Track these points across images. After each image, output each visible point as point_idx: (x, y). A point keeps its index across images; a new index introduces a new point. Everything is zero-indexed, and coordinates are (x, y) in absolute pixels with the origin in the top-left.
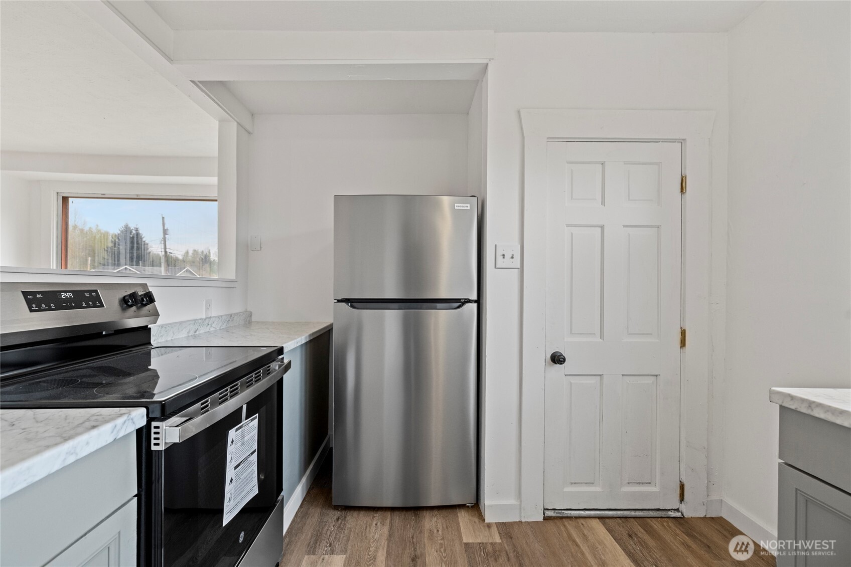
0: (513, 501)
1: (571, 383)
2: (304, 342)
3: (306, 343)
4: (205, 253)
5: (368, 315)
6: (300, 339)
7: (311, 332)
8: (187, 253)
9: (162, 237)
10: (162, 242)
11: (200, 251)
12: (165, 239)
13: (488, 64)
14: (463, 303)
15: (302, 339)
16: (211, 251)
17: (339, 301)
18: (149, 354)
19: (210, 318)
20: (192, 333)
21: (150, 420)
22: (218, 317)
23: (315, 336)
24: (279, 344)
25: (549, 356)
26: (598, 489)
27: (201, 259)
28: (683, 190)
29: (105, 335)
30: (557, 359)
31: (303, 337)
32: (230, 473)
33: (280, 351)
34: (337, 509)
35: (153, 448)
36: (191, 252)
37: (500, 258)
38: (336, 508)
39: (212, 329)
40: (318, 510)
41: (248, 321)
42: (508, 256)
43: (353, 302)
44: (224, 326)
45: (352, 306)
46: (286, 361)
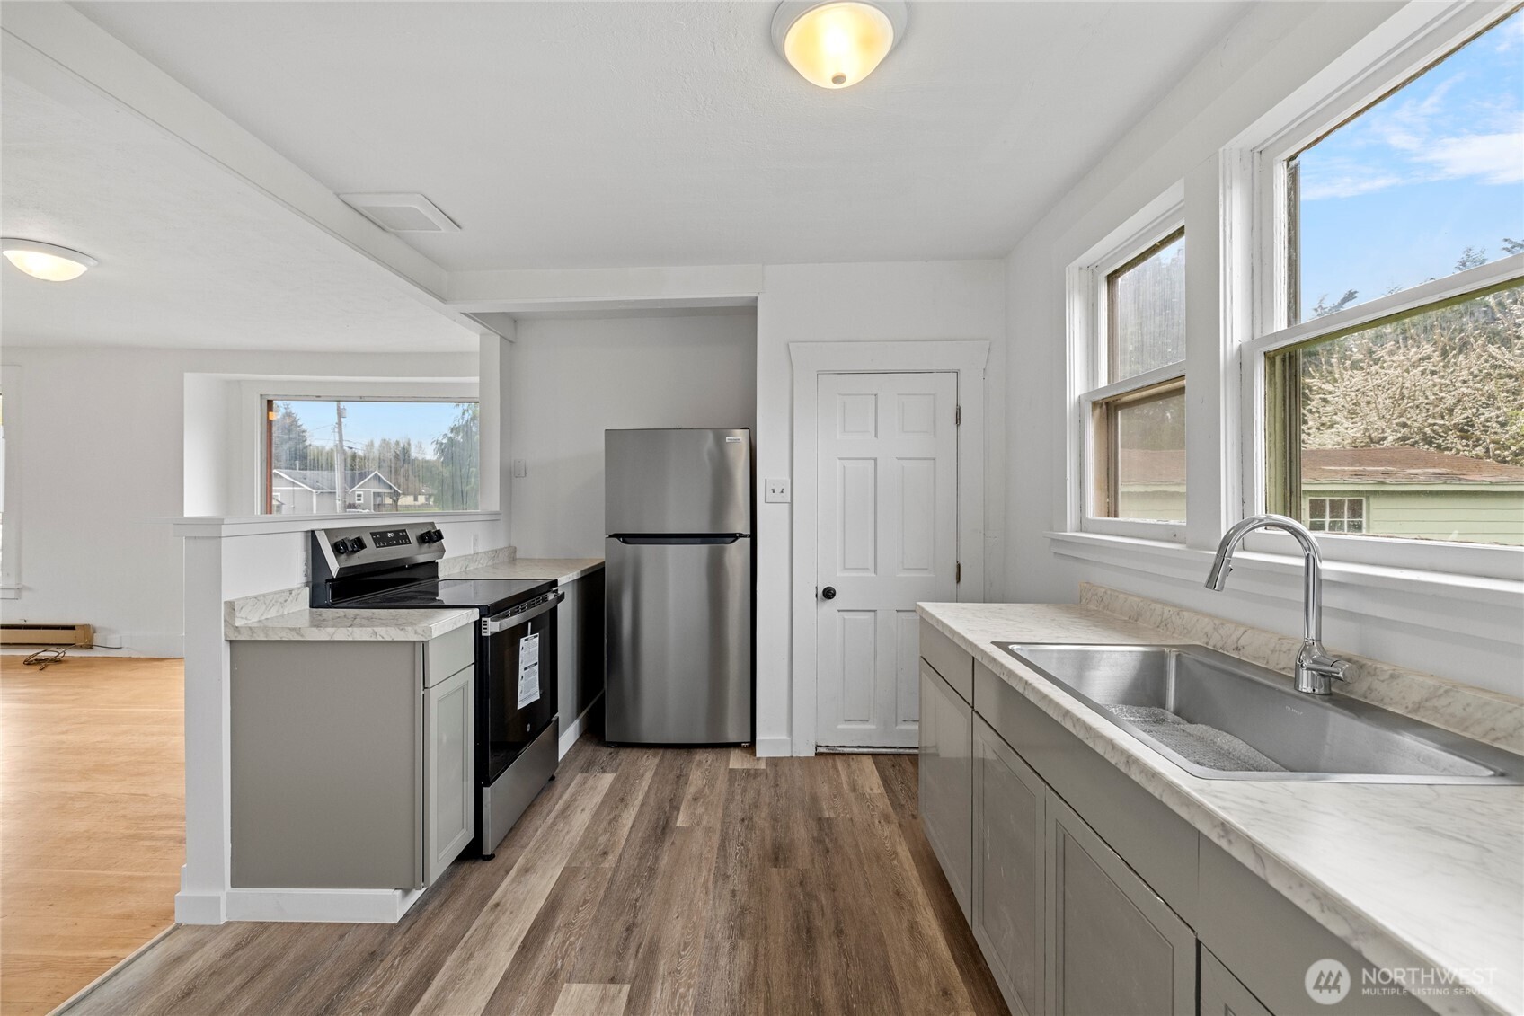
0: (785, 737)
1: (844, 619)
2: (575, 578)
3: (578, 579)
4: (402, 445)
5: (648, 550)
6: (571, 574)
7: (583, 569)
8: (371, 445)
9: (336, 421)
10: (337, 430)
11: (393, 441)
12: (340, 423)
13: (756, 298)
14: (737, 538)
15: (574, 575)
16: (411, 442)
17: (611, 536)
18: (436, 586)
19: (477, 554)
20: (463, 569)
21: (481, 616)
22: (485, 553)
23: (587, 573)
24: (553, 577)
25: (820, 592)
26: (873, 727)
27: (394, 454)
28: (958, 421)
29: (408, 569)
30: (829, 594)
31: (575, 573)
32: (522, 672)
33: (554, 583)
34: (610, 747)
35: (483, 634)
36: (377, 444)
37: (769, 493)
38: (608, 745)
39: (480, 566)
40: (592, 747)
41: (512, 557)
42: (778, 491)
43: (626, 538)
44: (490, 563)
45: (624, 542)
46: (560, 592)
